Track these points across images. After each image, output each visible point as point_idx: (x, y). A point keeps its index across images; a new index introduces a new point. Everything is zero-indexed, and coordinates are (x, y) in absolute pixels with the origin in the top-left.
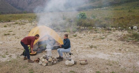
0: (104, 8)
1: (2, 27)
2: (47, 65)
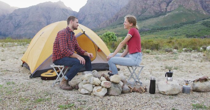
2: (107, 95)
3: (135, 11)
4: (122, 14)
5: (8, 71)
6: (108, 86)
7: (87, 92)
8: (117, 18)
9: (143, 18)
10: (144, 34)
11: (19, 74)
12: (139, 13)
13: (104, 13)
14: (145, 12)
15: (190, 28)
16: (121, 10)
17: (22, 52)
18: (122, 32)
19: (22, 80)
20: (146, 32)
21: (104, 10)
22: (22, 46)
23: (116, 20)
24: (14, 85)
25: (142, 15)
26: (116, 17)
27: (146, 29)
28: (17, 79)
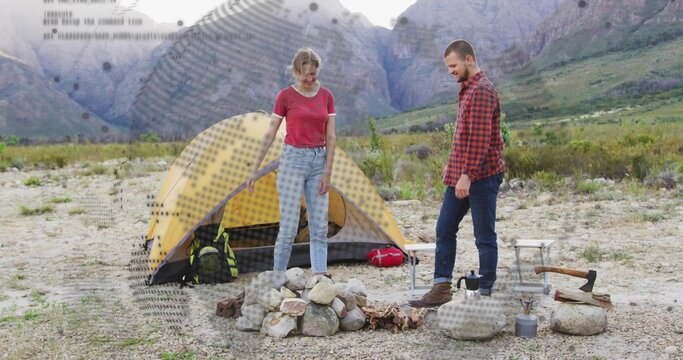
0: (597, 115)
1: (14, 186)
3: (617, 10)
4: (564, 24)
6: (297, 313)
7: (250, 325)
8: (543, 43)
9: (650, 37)
10: (658, 103)
12: (633, 17)
13: (490, 26)
14: (660, 11)
16: (557, 12)
18: (565, 98)
20: (665, 94)
21: (490, 15)
23: (538, 53)
25: (648, 25)
26: (539, 41)
27: (665, 82)
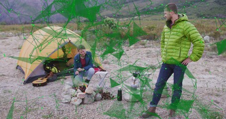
0: (136, 17)
2: (82, 103)
5: (4, 75)
6: (82, 97)
7: (67, 101)
11: (14, 79)
15: (202, 7)
17: (17, 47)
19: (17, 86)
22: (17, 38)
24: (10, 94)
28: (12, 85)
